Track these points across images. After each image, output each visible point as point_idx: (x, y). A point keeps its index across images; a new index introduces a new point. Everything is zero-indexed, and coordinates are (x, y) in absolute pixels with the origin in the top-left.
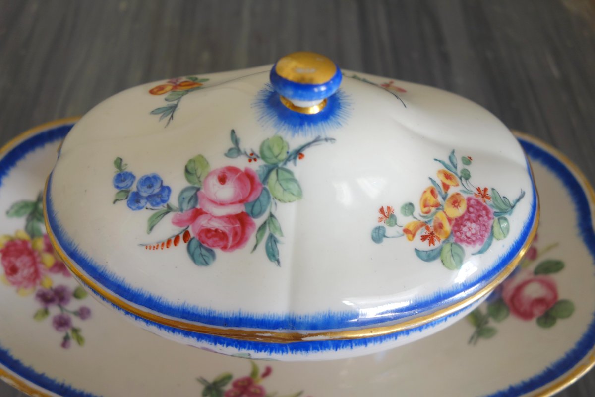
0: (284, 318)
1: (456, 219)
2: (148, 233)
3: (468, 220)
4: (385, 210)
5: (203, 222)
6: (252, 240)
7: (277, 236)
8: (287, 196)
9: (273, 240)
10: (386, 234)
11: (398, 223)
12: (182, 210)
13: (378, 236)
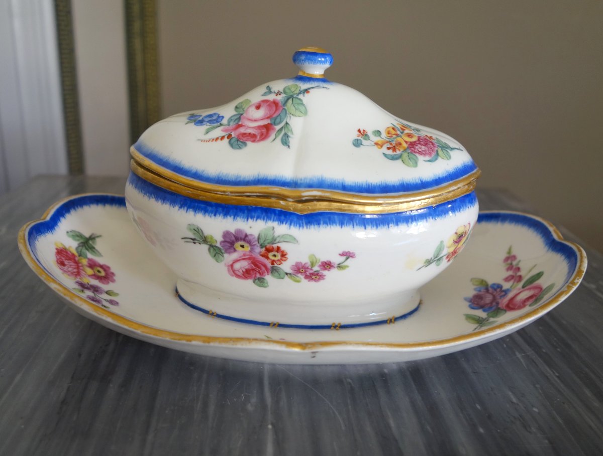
0: (289, 180)
1: (410, 142)
2: (205, 135)
3: (419, 144)
4: (362, 131)
5: (242, 130)
6: (273, 136)
7: (289, 134)
8: (298, 113)
9: (286, 136)
10: (363, 144)
11: (371, 139)
12: (229, 125)
13: (357, 144)
